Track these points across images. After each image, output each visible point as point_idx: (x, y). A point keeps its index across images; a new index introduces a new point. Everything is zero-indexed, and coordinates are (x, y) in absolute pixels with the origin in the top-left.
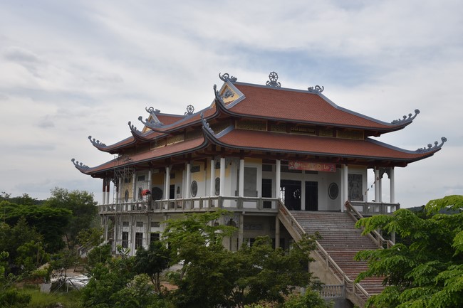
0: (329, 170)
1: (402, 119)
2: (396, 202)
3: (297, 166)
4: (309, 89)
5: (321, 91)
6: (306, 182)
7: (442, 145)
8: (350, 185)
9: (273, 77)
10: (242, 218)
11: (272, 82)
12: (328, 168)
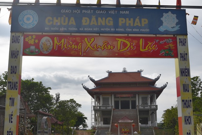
2: (156, 105)
8: (143, 101)
9: (125, 69)
10: (101, 112)
11: (124, 71)
12: (130, 95)
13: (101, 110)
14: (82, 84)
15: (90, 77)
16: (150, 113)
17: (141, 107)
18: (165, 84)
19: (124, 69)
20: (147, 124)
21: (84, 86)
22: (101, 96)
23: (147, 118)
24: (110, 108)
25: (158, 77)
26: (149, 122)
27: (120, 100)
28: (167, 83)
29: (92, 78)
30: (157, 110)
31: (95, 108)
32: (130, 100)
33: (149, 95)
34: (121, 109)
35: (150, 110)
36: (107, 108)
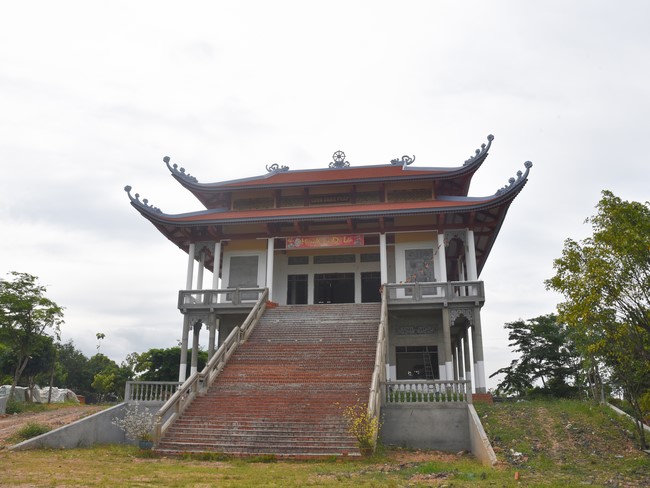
0: (353, 244)
1: (474, 155)
5: (411, 162)
7: (527, 173)
9: (339, 157)
11: (337, 163)
12: (350, 240)
13: (212, 310)
14: (128, 189)
15: (171, 164)
16: (448, 319)
17: (400, 294)
18: (519, 173)
19: (339, 155)
20: (431, 378)
21: (137, 196)
22: (218, 246)
23: (435, 348)
25: (478, 151)
26: (441, 367)
27: (311, 271)
28: (529, 165)
29: (182, 170)
30: (482, 303)
31: (186, 301)
32: (357, 270)
33: (441, 238)
34: (316, 302)
35: (446, 304)
36: (239, 303)
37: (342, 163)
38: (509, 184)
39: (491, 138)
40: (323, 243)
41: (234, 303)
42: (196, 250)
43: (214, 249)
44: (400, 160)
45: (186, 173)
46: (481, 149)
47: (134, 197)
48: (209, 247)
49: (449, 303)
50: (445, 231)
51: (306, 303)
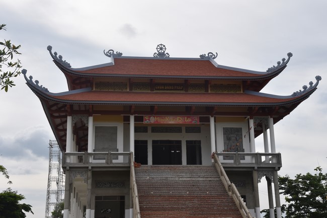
0: (191, 122)
1: (276, 65)
2: (277, 152)
3: (152, 120)
4: (201, 56)
5: (214, 58)
6: (187, 141)
7: (317, 84)
8: (227, 139)
9: (161, 49)
10: (90, 174)
11: (160, 54)
12: (189, 120)
13: (90, 168)
14: (24, 72)
15: (53, 52)
16: (257, 178)
18: (311, 83)
19: (161, 47)
21: (31, 77)
22: (91, 119)
24: (121, 159)
25: (279, 63)
27: (150, 138)
28: (319, 78)
29: (61, 57)
31: (68, 161)
33: (252, 122)
34: (154, 163)
35: (256, 168)
36: (111, 162)
37: (163, 54)
38: (302, 90)
39: (290, 55)
40: (171, 120)
41: (107, 163)
42: (73, 120)
43: (88, 121)
44: (207, 55)
45: (63, 60)
46: (282, 62)
47: (29, 79)
48: (84, 119)
49: (258, 167)
50: (254, 117)
51: (147, 164)
